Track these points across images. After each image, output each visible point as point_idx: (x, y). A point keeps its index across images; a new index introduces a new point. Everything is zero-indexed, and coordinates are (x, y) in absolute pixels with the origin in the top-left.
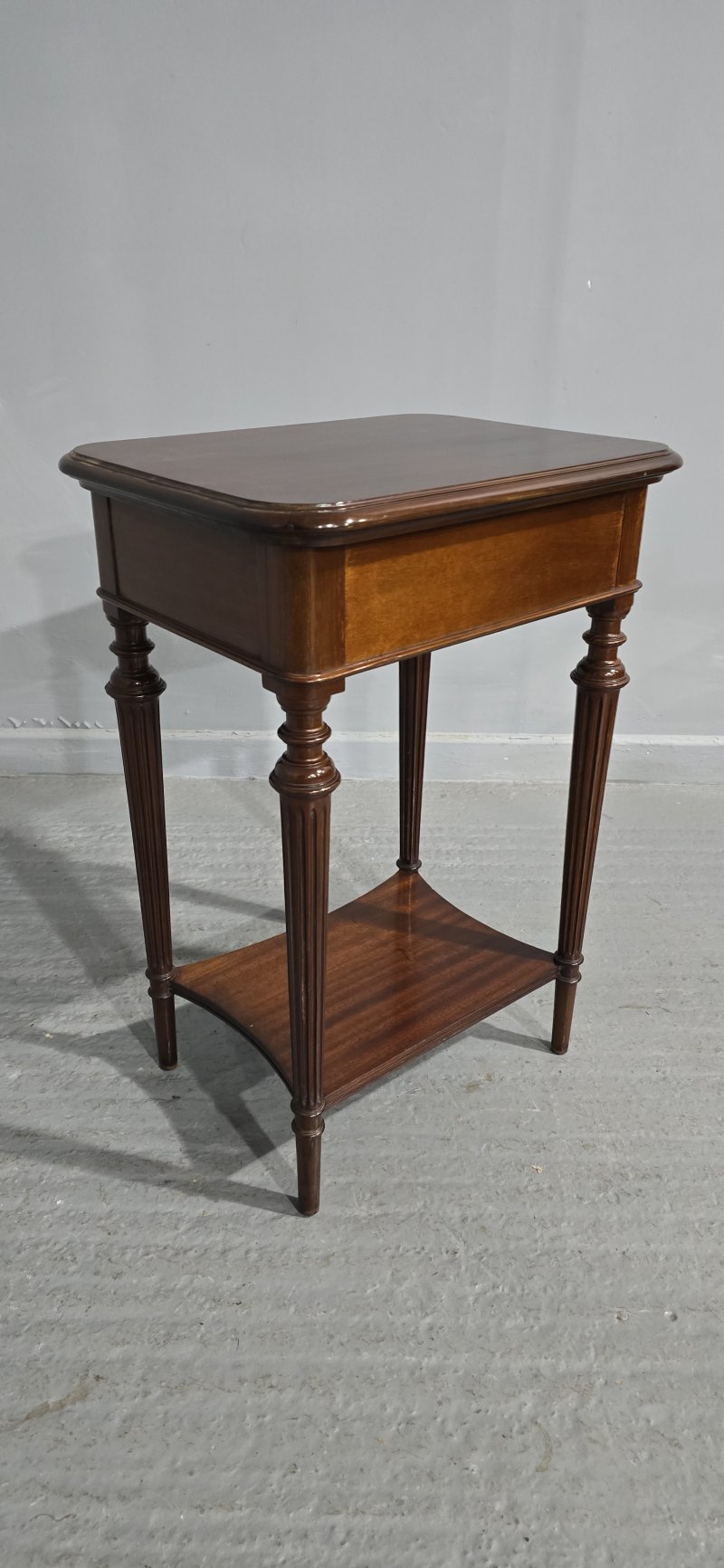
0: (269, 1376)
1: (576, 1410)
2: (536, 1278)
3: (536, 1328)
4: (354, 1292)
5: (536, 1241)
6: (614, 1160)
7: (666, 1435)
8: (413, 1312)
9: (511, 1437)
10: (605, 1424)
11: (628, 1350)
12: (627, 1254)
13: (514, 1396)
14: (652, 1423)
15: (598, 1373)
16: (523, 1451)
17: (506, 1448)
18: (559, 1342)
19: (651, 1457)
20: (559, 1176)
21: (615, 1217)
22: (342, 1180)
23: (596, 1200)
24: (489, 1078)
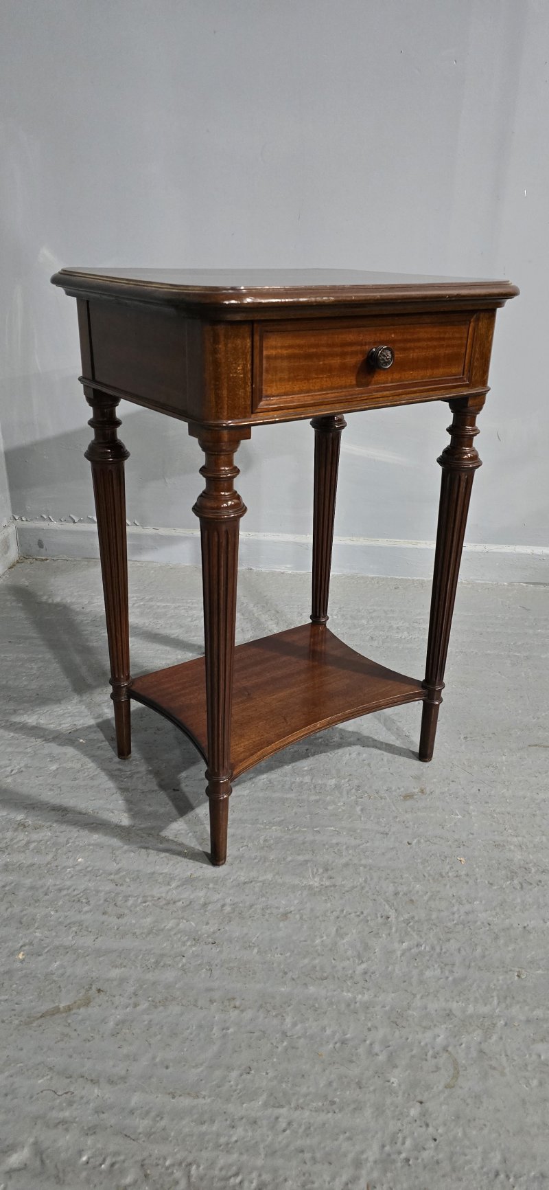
0: (234, 999)
1: (480, 1043)
2: (452, 941)
3: (450, 979)
4: (305, 941)
5: (453, 914)
6: (519, 857)
8: (351, 959)
9: (426, 1060)
10: (503, 1056)
11: (525, 1001)
12: (527, 928)
13: (430, 1028)
14: (542, 1058)
15: (499, 1016)
16: (436, 1072)
17: (421, 1068)
18: (469, 990)
19: (541, 1084)
20: (475, 866)
21: (519, 900)
22: (301, 858)
23: (504, 886)
24: (422, 791)
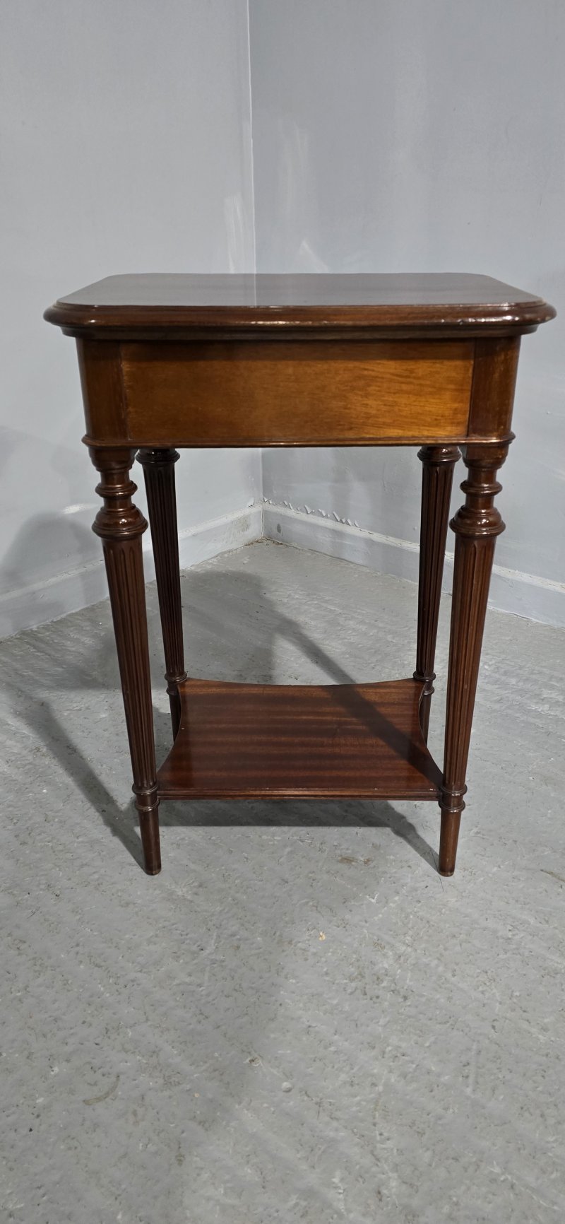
0: (25, 942)
1: (150, 1090)
2: (231, 999)
3: (191, 1027)
4: (119, 931)
5: (261, 978)
6: (386, 966)
7: (181, 1149)
8: (135, 964)
9: (95, 1072)
10: (155, 1111)
11: (228, 1083)
12: (310, 1029)
13: (126, 1052)
14: (184, 1135)
15: (191, 1081)
16: (91, 1085)
17: (84, 1075)
18: (194, 1045)
19: (156, 1153)
20: (331, 950)
21: (335, 1002)
22: (192, 866)
23: (337, 982)
24: (367, 861)
